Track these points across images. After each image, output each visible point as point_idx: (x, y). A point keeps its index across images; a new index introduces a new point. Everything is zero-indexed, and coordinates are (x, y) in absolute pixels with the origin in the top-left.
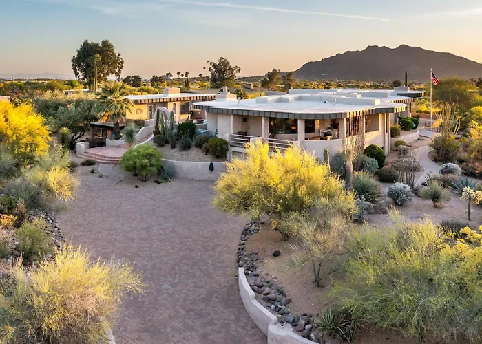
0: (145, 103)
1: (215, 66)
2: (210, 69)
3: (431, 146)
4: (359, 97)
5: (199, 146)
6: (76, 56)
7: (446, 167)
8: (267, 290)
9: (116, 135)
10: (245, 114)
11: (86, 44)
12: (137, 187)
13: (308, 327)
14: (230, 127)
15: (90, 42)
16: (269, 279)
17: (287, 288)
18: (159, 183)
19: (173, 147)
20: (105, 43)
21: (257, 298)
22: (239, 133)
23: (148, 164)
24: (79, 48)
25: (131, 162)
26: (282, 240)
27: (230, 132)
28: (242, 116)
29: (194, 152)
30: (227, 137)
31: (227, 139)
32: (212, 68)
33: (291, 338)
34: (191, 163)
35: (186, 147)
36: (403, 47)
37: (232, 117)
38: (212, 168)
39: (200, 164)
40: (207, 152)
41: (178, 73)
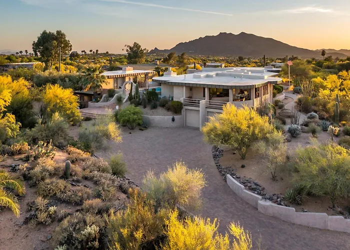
0: (111, 78)
1: (130, 48)
2: (127, 51)
3: (296, 102)
4: (250, 73)
5: (163, 106)
6: (36, 41)
7: (311, 115)
8: (249, 185)
9: (96, 100)
10: (191, 85)
11: (45, 33)
12: (130, 133)
13: (279, 200)
14: (183, 94)
15: (48, 32)
16: (247, 179)
17: (259, 183)
18: (142, 130)
19: (145, 107)
20: (59, 32)
21: (245, 189)
22: (189, 98)
23: (137, 119)
24: (39, 36)
25: (126, 118)
26: (241, 159)
27: (183, 96)
28: (189, 87)
29: (160, 110)
30: (182, 100)
31: (182, 101)
32: (129, 49)
33: (272, 206)
34: (160, 117)
35: (154, 107)
36: (243, 33)
37: (184, 88)
38: (173, 120)
39: (166, 117)
40: (168, 109)
41: (91, 51)
